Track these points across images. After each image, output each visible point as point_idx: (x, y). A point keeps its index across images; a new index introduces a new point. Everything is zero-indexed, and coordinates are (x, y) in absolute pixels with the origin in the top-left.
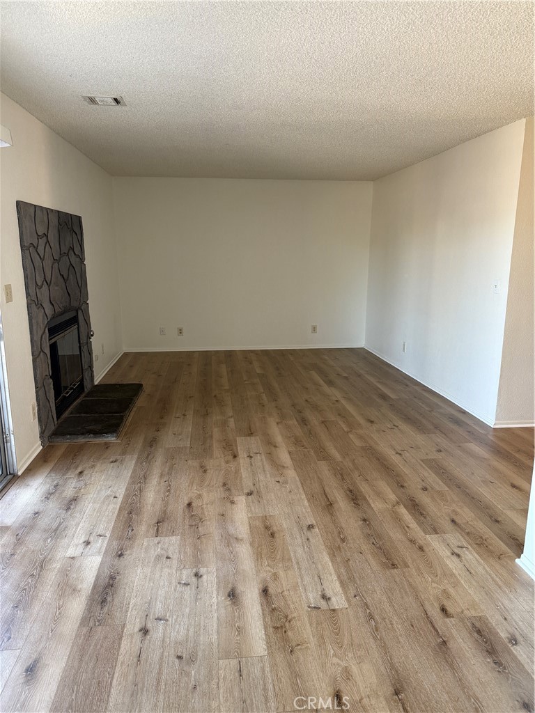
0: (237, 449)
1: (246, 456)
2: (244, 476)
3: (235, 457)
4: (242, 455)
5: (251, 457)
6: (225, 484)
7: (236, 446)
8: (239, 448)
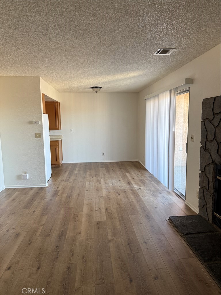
0: (106, 212)
1: (102, 209)
2: (103, 202)
3: (107, 209)
4: (103, 210)
5: (100, 209)
6: (110, 199)
7: (106, 215)
8: (105, 214)
